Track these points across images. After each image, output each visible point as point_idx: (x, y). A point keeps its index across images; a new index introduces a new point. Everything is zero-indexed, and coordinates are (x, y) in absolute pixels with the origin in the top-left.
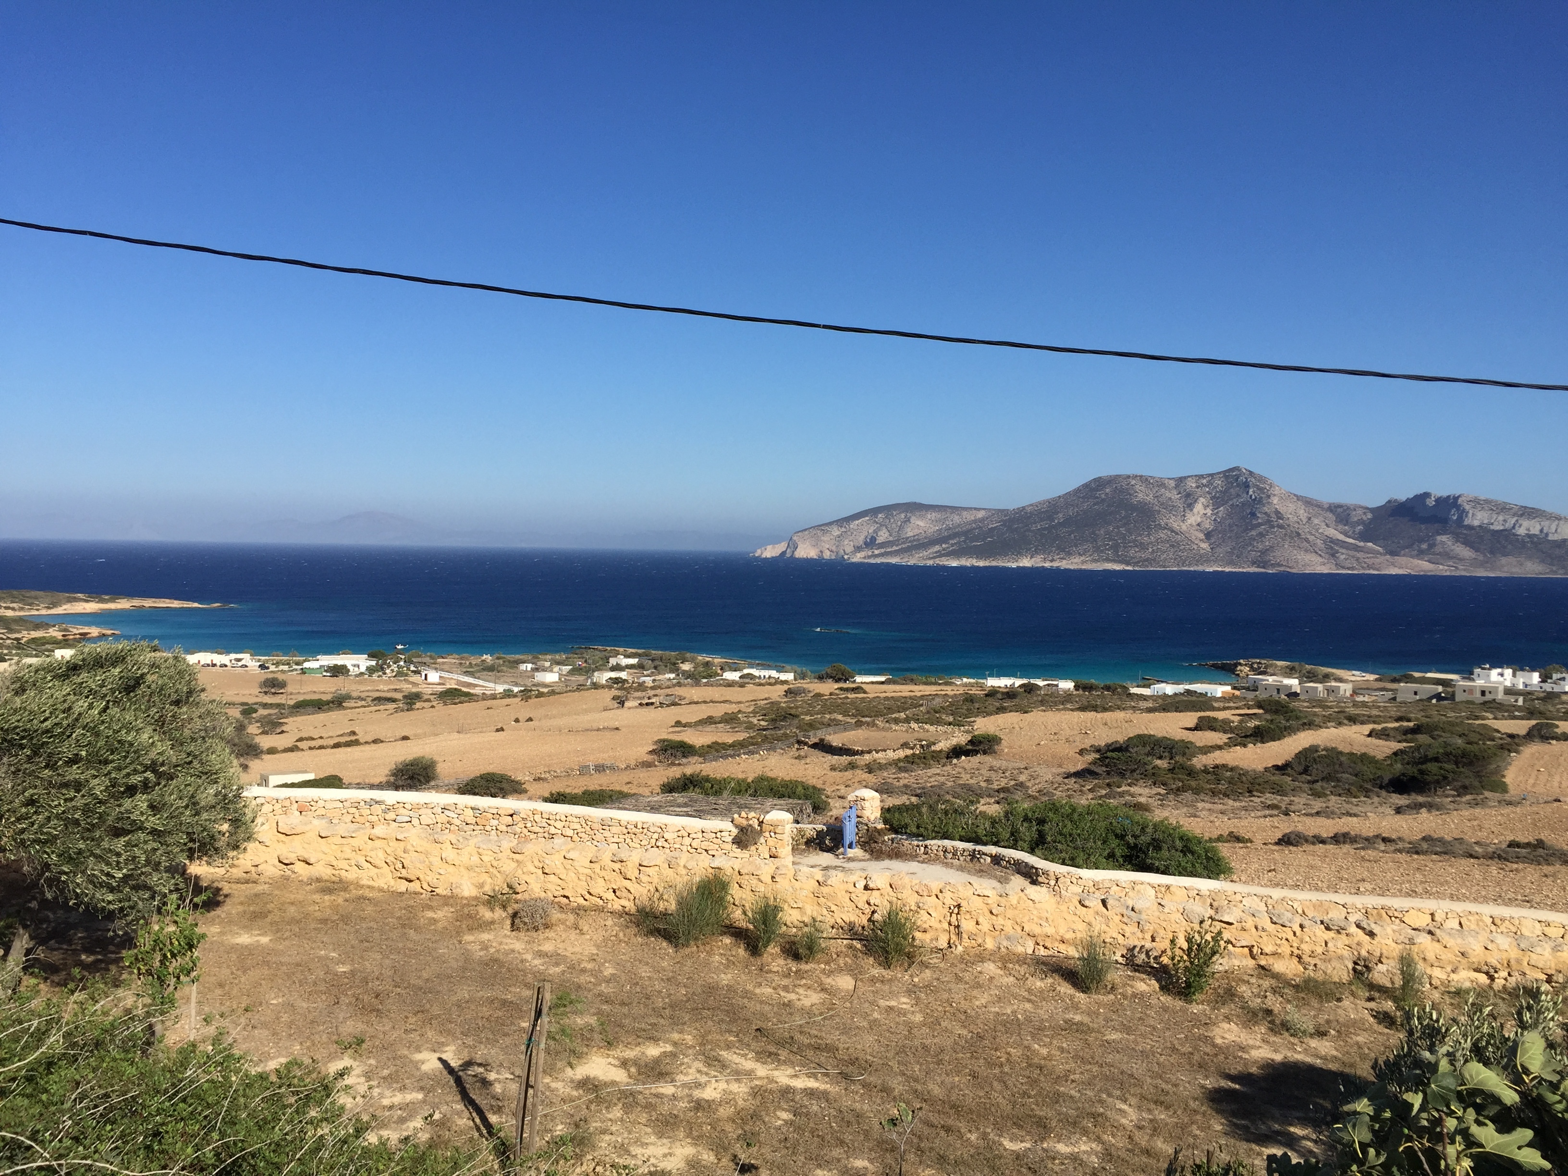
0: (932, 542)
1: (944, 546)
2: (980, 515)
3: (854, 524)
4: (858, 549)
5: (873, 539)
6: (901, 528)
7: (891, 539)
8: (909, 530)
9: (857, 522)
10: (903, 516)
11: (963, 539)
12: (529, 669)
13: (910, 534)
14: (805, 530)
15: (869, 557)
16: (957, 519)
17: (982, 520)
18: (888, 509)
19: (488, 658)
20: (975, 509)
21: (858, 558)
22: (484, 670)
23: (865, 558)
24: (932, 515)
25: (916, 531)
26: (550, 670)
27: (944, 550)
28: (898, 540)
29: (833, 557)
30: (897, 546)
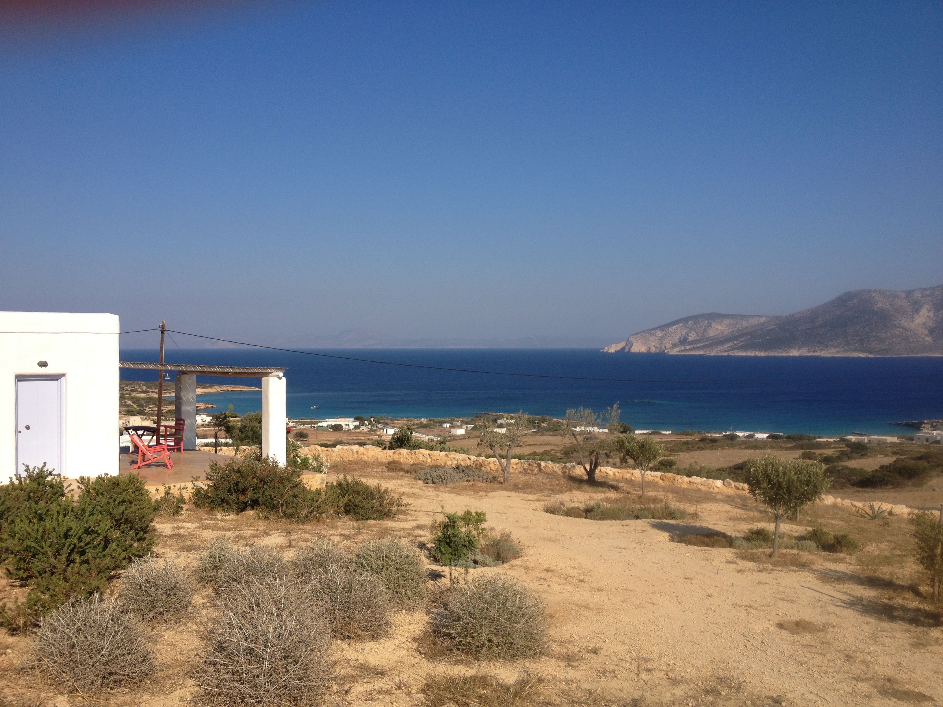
0: (727, 340)
1: (735, 342)
2: (762, 320)
3: (672, 329)
4: (675, 345)
5: (685, 339)
6: (705, 331)
7: (698, 338)
8: (711, 332)
9: (674, 327)
10: (706, 322)
11: (749, 337)
12: (448, 427)
13: (711, 335)
14: (638, 333)
15: (682, 351)
16: (745, 324)
17: (763, 324)
18: (696, 318)
19: (424, 420)
20: (759, 316)
21: (675, 352)
22: (421, 427)
23: (679, 352)
24: (726, 322)
25: (716, 333)
26: (460, 427)
27: (735, 345)
28: (703, 339)
29: (658, 351)
30: (702, 343)
